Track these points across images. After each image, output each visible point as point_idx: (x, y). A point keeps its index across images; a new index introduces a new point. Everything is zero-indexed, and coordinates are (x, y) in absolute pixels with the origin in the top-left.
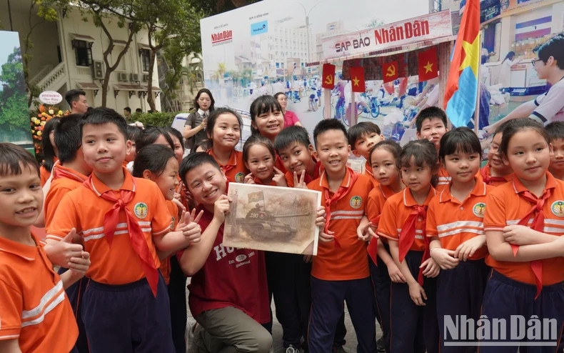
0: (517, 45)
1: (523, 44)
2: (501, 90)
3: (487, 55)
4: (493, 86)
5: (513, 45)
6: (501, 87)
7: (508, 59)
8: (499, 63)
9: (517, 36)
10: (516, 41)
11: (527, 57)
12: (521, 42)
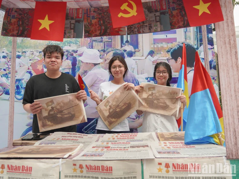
0: (155, 46)
1: (159, 46)
2: (147, 79)
3: (133, 50)
4: (140, 75)
5: (152, 46)
6: (147, 76)
7: (150, 56)
8: (144, 58)
9: (155, 40)
10: (154, 44)
11: (163, 56)
12: (157, 44)
